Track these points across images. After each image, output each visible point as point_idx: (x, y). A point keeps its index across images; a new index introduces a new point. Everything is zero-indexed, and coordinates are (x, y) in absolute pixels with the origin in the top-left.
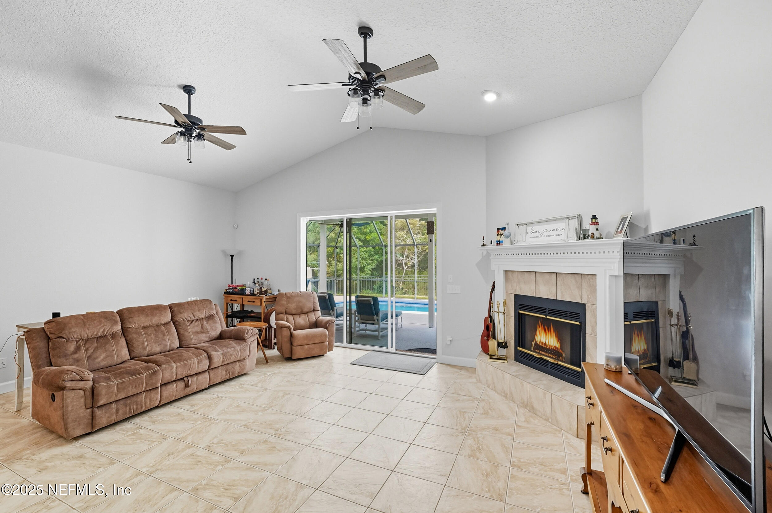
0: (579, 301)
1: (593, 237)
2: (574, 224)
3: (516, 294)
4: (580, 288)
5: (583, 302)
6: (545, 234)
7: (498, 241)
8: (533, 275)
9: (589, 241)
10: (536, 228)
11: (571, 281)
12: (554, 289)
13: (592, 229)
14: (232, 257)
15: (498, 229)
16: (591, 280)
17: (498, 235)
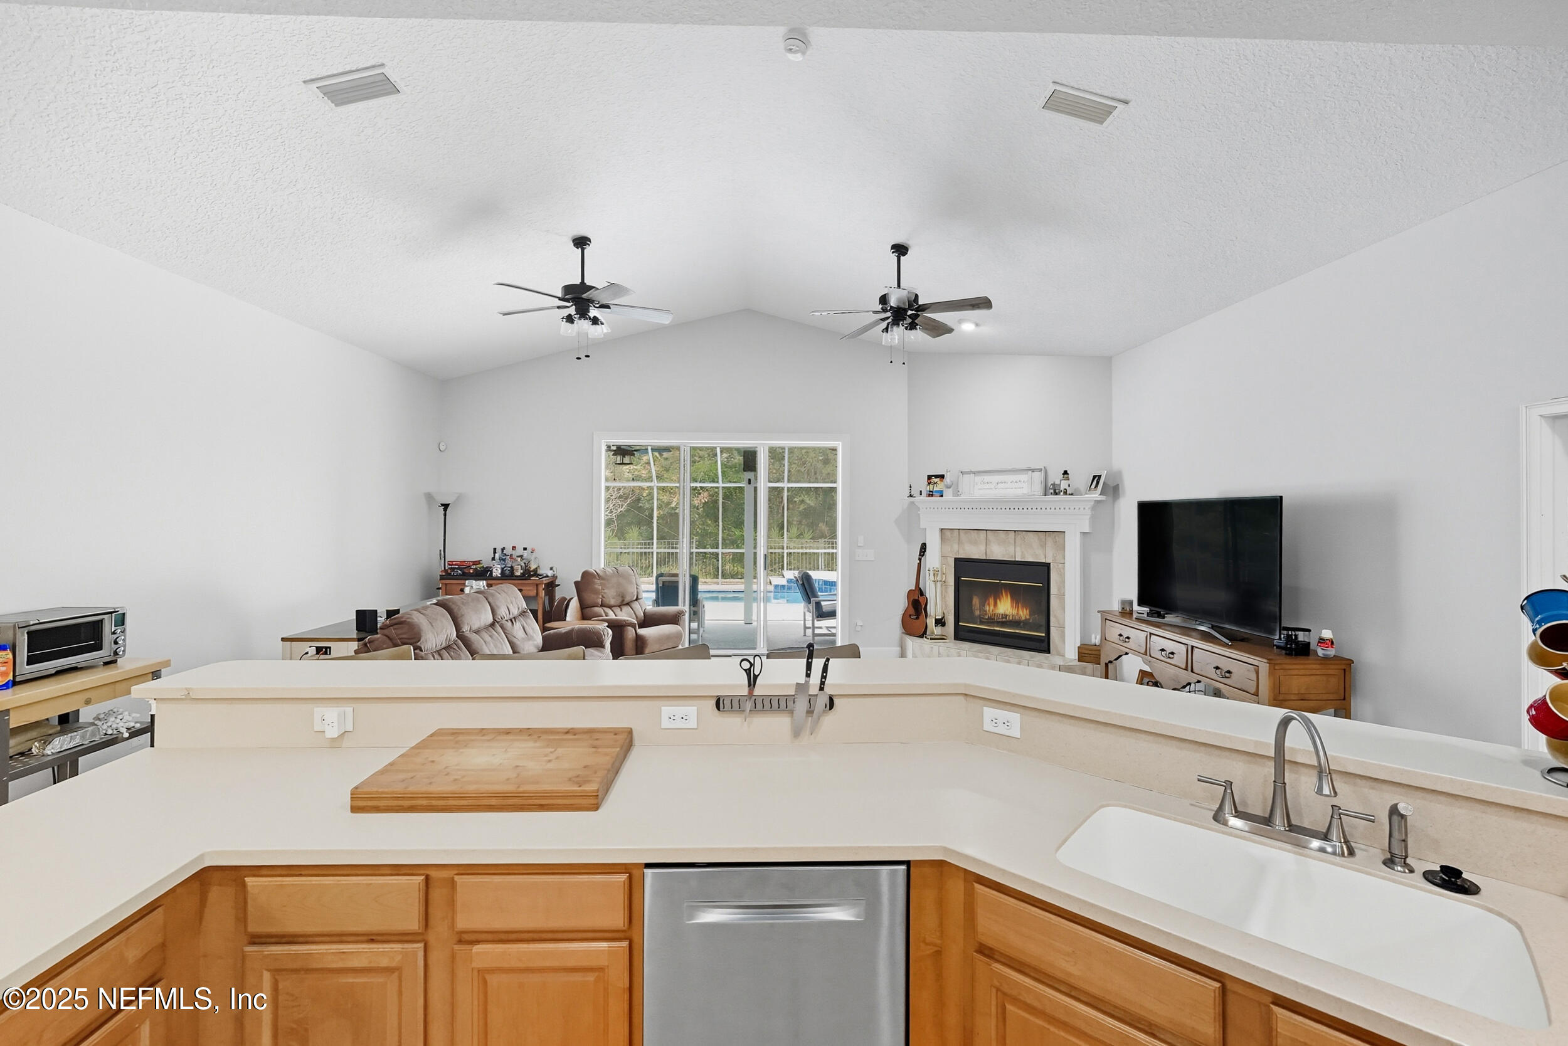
0: (1044, 561)
1: (1065, 493)
2: (1038, 477)
3: (958, 557)
4: (1044, 546)
5: (1048, 561)
6: (1000, 486)
7: (930, 492)
8: (983, 534)
9: (1061, 497)
10: (987, 478)
11: (1033, 539)
12: (1012, 549)
13: (1064, 485)
14: (446, 506)
15: (929, 477)
16: (1057, 538)
17: (929, 484)
